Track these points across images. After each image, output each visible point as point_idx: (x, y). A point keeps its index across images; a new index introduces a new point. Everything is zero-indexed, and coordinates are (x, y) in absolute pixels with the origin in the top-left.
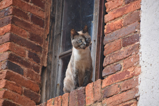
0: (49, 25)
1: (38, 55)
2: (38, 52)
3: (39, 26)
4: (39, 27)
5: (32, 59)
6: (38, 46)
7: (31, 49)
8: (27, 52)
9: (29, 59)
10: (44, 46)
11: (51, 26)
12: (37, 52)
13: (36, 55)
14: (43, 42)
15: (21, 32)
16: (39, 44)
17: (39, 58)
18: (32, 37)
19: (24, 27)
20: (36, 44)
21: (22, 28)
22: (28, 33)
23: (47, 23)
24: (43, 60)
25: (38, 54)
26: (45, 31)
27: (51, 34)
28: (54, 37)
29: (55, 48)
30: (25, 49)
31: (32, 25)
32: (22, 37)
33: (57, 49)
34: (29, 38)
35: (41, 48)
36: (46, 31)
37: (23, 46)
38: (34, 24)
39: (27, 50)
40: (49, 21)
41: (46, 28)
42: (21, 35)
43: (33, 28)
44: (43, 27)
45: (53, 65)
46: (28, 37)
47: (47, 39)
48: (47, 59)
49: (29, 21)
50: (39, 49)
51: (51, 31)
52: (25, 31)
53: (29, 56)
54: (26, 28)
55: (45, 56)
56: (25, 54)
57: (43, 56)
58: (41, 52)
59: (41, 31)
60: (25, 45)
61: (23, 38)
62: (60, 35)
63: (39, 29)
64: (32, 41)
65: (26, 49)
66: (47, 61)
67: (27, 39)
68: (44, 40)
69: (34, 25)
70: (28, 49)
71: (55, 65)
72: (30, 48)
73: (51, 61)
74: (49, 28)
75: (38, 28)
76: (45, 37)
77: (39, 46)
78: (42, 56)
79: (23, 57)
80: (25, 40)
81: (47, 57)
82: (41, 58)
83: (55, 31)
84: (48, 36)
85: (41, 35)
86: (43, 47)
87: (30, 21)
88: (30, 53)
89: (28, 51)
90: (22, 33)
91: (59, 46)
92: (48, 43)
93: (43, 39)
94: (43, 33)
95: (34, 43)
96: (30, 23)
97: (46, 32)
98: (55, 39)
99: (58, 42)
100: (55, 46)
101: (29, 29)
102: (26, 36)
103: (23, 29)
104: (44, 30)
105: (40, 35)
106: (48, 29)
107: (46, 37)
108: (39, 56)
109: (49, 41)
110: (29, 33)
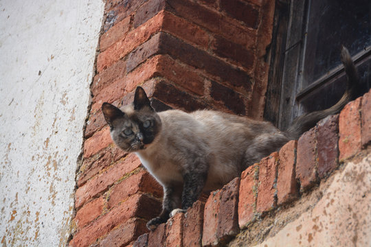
0: (272, 23)
1: (239, 94)
2: (240, 86)
3: (242, 23)
4: (242, 25)
5: (221, 102)
6: (238, 71)
7: (218, 78)
8: (207, 84)
9: (212, 102)
10: (256, 73)
11: (278, 26)
12: (235, 86)
13: (233, 93)
14: (255, 64)
15: (193, 33)
16: (241, 68)
17: (240, 101)
18: (224, 48)
19: (199, 21)
20: (235, 66)
21: (194, 23)
22: (212, 38)
23: (265, 17)
24: (252, 107)
25: (240, 91)
26: (260, 36)
27: (275, 46)
28: (286, 53)
29: (286, 80)
30: (202, 76)
31: (222, 18)
32: (195, 46)
33: (293, 82)
34: (214, 51)
35: (249, 77)
36: (264, 37)
37: (196, 68)
38: (228, 16)
39: (208, 79)
40: (271, 14)
41: (264, 30)
42: (191, 41)
43: (226, 25)
44: (254, 26)
45: (281, 123)
46: (212, 48)
47: (265, 57)
48: (265, 107)
49: (216, 8)
50: (244, 79)
51: (278, 38)
52: (203, 31)
53: (212, 94)
54: (205, 25)
55: (259, 98)
56: (201, 86)
57: (253, 97)
58: (247, 87)
59: (248, 36)
60: (203, 65)
61: (197, 49)
62: (299, 46)
63: (242, 31)
64: (222, 59)
65: (204, 75)
66: (265, 110)
67: (209, 52)
68: (256, 58)
69: (228, 19)
70: (211, 77)
71: (285, 120)
72: (215, 75)
73: (277, 112)
74: (270, 31)
75: (242, 29)
76: (259, 51)
77: (243, 71)
78: (249, 97)
79: (195, 94)
80: (204, 54)
81: (265, 100)
82: (245, 102)
83: (288, 38)
84: (268, 49)
85: (248, 46)
86: (253, 76)
87: (218, 8)
88: (214, 86)
89: (212, 81)
90: (194, 35)
91: (297, 74)
92: (268, 68)
93: (254, 57)
94: (254, 40)
95: (229, 63)
96: (218, 13)
97: (262, 40)
98: (288, 59)
99: (296, 65)
100: (287, 75)
101: (215, 29)
102: (205, 44)
103: (198, 27)
104: (257, 34)
105: (245, 45)
106: (267, 32)
107: (263, 52)
108: (240, 97)
109: (272, 64)
110: (215, 37)
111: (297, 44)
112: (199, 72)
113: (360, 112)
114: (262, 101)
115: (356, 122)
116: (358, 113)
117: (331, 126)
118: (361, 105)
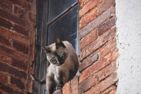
0: (34, 52)
1: (22, 81)
2: (22, 78)
3: (22, 52)
4: (22, 53)
5: (15, 85)
6: (22, 72)
7: (13, 75)
8: (9, 78)
9: (11, 85)
10: (29, 72)
11: (37, 53)
12: (20, 78)
13: (19, 81)
14: (28, 69)
15: (2, 57)
16: (23, 70)
17: (23, 84)
18: (15, 63)
19: (5, 53)
20: (20, 70)
21: (2, 53)
22: (10, 59)
23: (31, 50)
24: (28, 86)
25: (23, 80)
26: (30, 57)
27: (36, 61)
28: (40, 64)
29: (41, 74)
30: (7, 75)
31: (14, 51)
32: (3, 62)
33: (43, 75)
34: (11, 64)
35: (26, 74)
36: (31, 58)
37: (4, 71)
38: (16, 50)
39: (9, 76)
40: (34, 48)
41: (31, 55)
42: (1, 61)
43: (16, 54)
44: (27, 54)
45: (40, 92)
46: (10, 63)
47: (32, 66)
48: (33, 86)
49: (11, 47)
50: (24, 75)
51: (37, 58)
52: (6, 56)
53: (11, 82)
54: (7, 54)
55: (30, 82)
56: (6, 79)
57: (28, 82)
58: (25, 78)
59: (25, 58)
60: (7, 70)
61: (4, 64)
62: (45, 61)
63: (22, 56)
64: (15, 67)
65: (8, 74)
66: (33, 87)
67: (9, 65)
68: (28, 66)
69: (16, 51)
70: (10, 75)
71: (41, 91)
72: (12, 74)
73: (38, 87)
74: (34, 55)
75: (22, 55)
76: (30, 64)
77: (23, 72)
78: (26, 82)
79: (4, 82)
80: (7, 66)
81: (33, 83)
82: (25, 84)
83: (41, 58)
84: (33, 63)
85: (25, 61)
86: (28, 73)
87: (12, 47)
88: (12, 79)
89: (11, 77)
90: (3, 58)
91: (45, 72)
92: (33, 70)
93: (27, 66)
94: (27, 59)
95: (17, 69)
96: (12, 49)
97: (30, 59)
98: (41, 66)
99: (44, 68)
100: (41, 72)
101: (11, 55)
102: (7, 61)
103: (4, 55)
104: (28, 57)
105: (24, 61)
106: (32, 56)
107: (31, 64)
108: (23, 82)
109: (35, 68)
110: (11, 59)
111: (45, 60)
112: (5, 73)
113: (70, 87)
114: (32, 83)
115: (69, 91)
116: (69, 87)
117: (60, 93)
118: (70, 84)
